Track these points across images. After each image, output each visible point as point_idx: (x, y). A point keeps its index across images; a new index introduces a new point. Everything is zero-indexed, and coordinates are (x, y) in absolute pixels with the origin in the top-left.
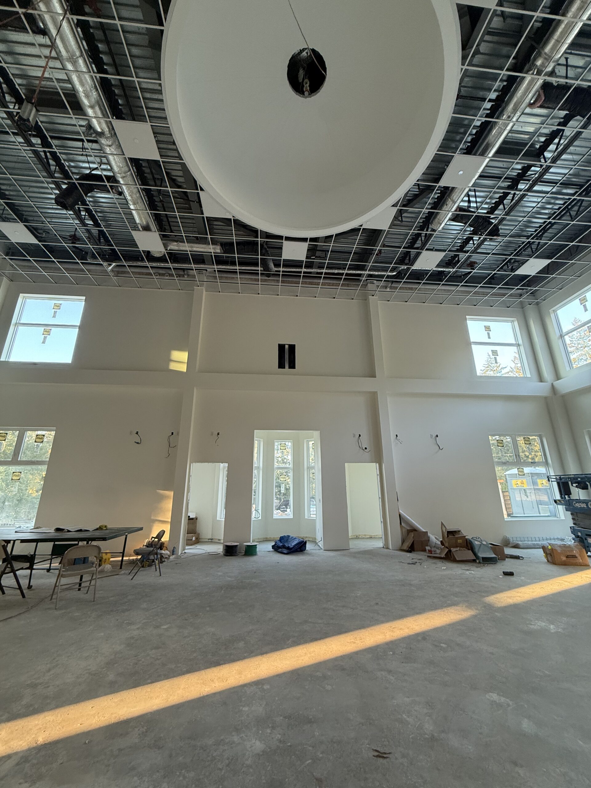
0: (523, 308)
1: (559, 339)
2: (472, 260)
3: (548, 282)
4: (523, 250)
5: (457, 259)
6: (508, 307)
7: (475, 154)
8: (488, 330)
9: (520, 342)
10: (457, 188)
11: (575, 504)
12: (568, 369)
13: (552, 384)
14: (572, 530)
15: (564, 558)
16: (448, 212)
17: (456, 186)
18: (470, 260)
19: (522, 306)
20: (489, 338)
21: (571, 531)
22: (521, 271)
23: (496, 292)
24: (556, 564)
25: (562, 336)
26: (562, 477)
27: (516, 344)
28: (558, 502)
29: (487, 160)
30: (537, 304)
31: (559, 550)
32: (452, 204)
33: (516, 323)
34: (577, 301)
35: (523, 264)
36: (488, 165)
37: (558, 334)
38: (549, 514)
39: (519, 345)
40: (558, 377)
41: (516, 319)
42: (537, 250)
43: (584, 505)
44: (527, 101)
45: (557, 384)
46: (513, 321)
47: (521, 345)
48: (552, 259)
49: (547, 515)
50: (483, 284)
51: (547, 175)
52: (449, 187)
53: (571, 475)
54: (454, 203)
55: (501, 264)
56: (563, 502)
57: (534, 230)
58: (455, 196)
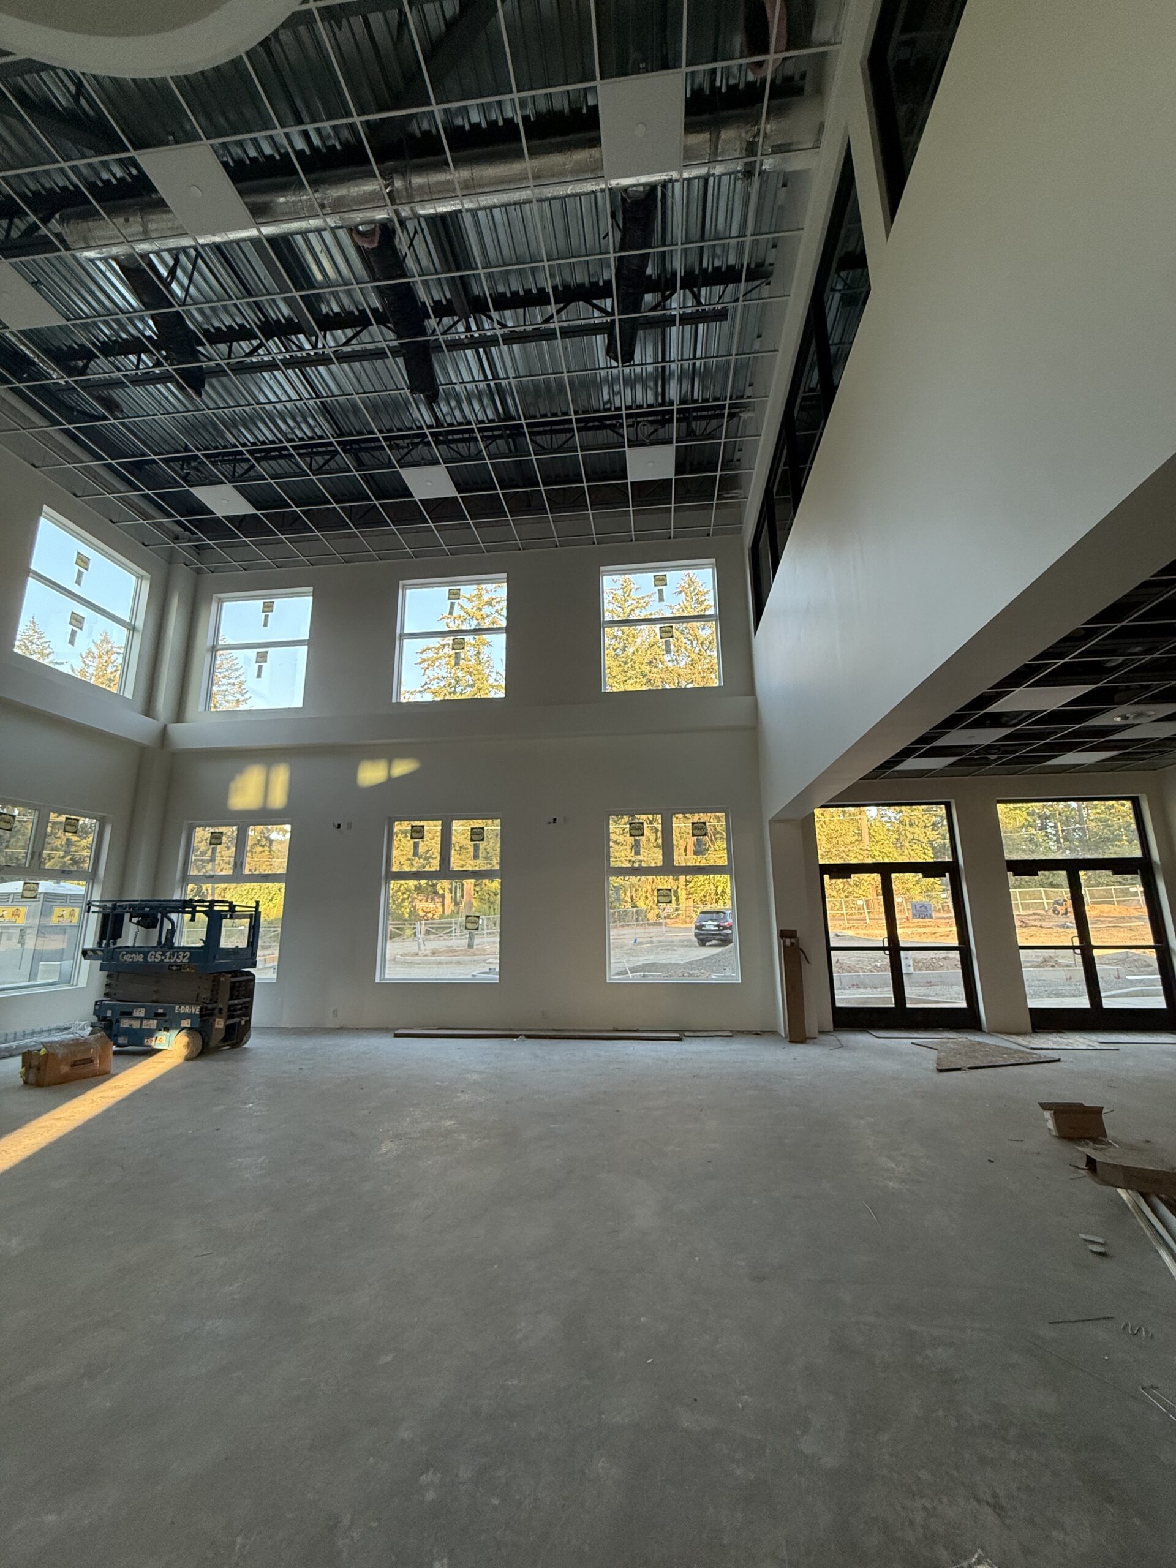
0: (170, 563)
1: (208, 650)
2: (114, 396)
3: (232, 545)
4: (220, 458)
5: (80, 363)
6: (143, 544)
7: (242, 193)
8: (82, 564)
9: (140, 624)
10: (171, 211)
11: (123, 955)
12: (201, 708)
13: (165, 726)
14: (97, 1007)
15: (65, 1069)
16: (122, 239)
17: (172, 208)
18: (111, 392)
19: (171, 558)
20: (78, 582)
21: (95, 1010)
22: (203, 494)
23: (135, 499)
24: (43, 1086)
25: (214, 649)
26: (118, 904)
27: (129, 624)
28: (90, 953)
29: (253, 233)
30: (199, 571)
31: (60, 1052)
32: (138, 234)
33: (146, 586)
34: (260, 603)
35: (212, 483)
36: (241, 244)
37: (210, 643)
38: (56, 979)
39: (132, 629)
40: (179, 715)
41: (149, 576)
42: (242, 478)
43: (140, 958)
44: (357, 217)
45: (175, 729)
46: (142, 576)
47: (138, 631)
48: (258, 510)
49: (51, 981)
50: (116, 463)
51: (312, 370)
52: (155, 191)
53: (134, 901)
54: (147, 237)
55: (168, 453)
56: (100, 953)
57: (252, 440)
58: (157, 222)
